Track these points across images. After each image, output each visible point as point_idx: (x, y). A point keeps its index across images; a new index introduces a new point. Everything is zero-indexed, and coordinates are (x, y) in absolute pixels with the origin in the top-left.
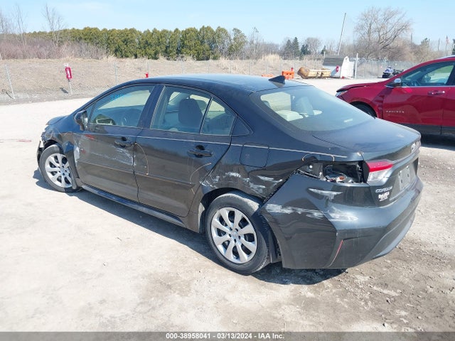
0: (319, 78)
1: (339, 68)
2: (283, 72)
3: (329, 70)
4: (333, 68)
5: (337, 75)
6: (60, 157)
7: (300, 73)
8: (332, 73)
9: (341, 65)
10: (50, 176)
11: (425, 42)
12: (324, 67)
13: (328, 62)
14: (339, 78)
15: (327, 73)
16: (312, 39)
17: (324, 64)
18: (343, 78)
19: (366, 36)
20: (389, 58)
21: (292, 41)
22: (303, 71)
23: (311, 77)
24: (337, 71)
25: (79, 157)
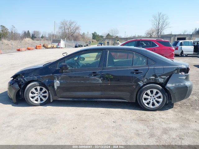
0: (52, 48)
1: (60, 44)
2: (36, 46)
3: (55, 45)
4: (57, 44)
5: (59, 47)
6: (39, 88)
8: (57, 46)
9: (60, 43)
10: (31, 99)
11: (84, 34)
12: (52, 43)
13: (54, 41)
14: (60, 48)
15: (55, 46)
16: (36, 31)
17: (53, 42)
18: (62, 48)
19: (64, 31)
20: (74, 40)
21: (27, 32)
22: (45, 45)
23: (49, 48)
24: (59, 45)
25: (59, 85)
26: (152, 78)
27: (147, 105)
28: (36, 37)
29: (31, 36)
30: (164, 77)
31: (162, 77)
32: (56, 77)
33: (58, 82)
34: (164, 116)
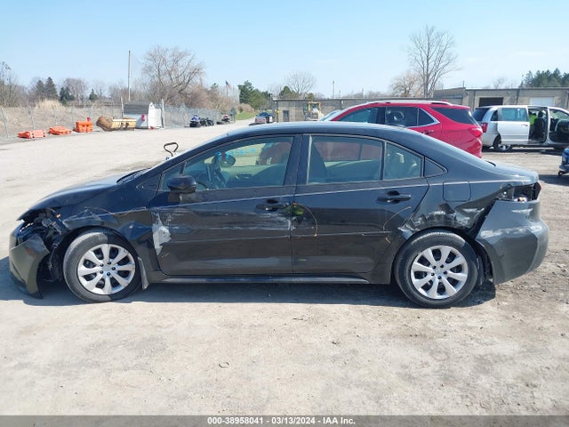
0: (126, 129)
1: (145, 117)
2: (77, 124)
3: (133, 120)
4: (138, 117)
5: (143, 125)
6: (106, 249)
7: (99, 123)
8: (137, 122)
9: (147, 113)
10: (84, 282)
11: (215, 87)
12: (125, 116)
13: (129, 109)
14: (147, 128)
15: (132, 124)
16: (73, 80)
17: (126, 112)
18: (152, 128)
19: (157, 79)
20: (186, 104)
21: (44, 83)
22: (104, 121)
23: (114, 129)
24: (143, 120)
25: (166, 240)
26: (437, 215)
27: (422, 291)
28: (72, 98)
29: (58, 93)
30: (471, 210)
31: (466, 210)
32: (158, 215)
33: (165, 229)
34: (473, 322)
